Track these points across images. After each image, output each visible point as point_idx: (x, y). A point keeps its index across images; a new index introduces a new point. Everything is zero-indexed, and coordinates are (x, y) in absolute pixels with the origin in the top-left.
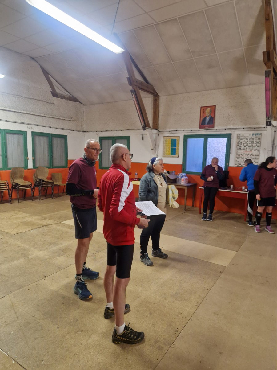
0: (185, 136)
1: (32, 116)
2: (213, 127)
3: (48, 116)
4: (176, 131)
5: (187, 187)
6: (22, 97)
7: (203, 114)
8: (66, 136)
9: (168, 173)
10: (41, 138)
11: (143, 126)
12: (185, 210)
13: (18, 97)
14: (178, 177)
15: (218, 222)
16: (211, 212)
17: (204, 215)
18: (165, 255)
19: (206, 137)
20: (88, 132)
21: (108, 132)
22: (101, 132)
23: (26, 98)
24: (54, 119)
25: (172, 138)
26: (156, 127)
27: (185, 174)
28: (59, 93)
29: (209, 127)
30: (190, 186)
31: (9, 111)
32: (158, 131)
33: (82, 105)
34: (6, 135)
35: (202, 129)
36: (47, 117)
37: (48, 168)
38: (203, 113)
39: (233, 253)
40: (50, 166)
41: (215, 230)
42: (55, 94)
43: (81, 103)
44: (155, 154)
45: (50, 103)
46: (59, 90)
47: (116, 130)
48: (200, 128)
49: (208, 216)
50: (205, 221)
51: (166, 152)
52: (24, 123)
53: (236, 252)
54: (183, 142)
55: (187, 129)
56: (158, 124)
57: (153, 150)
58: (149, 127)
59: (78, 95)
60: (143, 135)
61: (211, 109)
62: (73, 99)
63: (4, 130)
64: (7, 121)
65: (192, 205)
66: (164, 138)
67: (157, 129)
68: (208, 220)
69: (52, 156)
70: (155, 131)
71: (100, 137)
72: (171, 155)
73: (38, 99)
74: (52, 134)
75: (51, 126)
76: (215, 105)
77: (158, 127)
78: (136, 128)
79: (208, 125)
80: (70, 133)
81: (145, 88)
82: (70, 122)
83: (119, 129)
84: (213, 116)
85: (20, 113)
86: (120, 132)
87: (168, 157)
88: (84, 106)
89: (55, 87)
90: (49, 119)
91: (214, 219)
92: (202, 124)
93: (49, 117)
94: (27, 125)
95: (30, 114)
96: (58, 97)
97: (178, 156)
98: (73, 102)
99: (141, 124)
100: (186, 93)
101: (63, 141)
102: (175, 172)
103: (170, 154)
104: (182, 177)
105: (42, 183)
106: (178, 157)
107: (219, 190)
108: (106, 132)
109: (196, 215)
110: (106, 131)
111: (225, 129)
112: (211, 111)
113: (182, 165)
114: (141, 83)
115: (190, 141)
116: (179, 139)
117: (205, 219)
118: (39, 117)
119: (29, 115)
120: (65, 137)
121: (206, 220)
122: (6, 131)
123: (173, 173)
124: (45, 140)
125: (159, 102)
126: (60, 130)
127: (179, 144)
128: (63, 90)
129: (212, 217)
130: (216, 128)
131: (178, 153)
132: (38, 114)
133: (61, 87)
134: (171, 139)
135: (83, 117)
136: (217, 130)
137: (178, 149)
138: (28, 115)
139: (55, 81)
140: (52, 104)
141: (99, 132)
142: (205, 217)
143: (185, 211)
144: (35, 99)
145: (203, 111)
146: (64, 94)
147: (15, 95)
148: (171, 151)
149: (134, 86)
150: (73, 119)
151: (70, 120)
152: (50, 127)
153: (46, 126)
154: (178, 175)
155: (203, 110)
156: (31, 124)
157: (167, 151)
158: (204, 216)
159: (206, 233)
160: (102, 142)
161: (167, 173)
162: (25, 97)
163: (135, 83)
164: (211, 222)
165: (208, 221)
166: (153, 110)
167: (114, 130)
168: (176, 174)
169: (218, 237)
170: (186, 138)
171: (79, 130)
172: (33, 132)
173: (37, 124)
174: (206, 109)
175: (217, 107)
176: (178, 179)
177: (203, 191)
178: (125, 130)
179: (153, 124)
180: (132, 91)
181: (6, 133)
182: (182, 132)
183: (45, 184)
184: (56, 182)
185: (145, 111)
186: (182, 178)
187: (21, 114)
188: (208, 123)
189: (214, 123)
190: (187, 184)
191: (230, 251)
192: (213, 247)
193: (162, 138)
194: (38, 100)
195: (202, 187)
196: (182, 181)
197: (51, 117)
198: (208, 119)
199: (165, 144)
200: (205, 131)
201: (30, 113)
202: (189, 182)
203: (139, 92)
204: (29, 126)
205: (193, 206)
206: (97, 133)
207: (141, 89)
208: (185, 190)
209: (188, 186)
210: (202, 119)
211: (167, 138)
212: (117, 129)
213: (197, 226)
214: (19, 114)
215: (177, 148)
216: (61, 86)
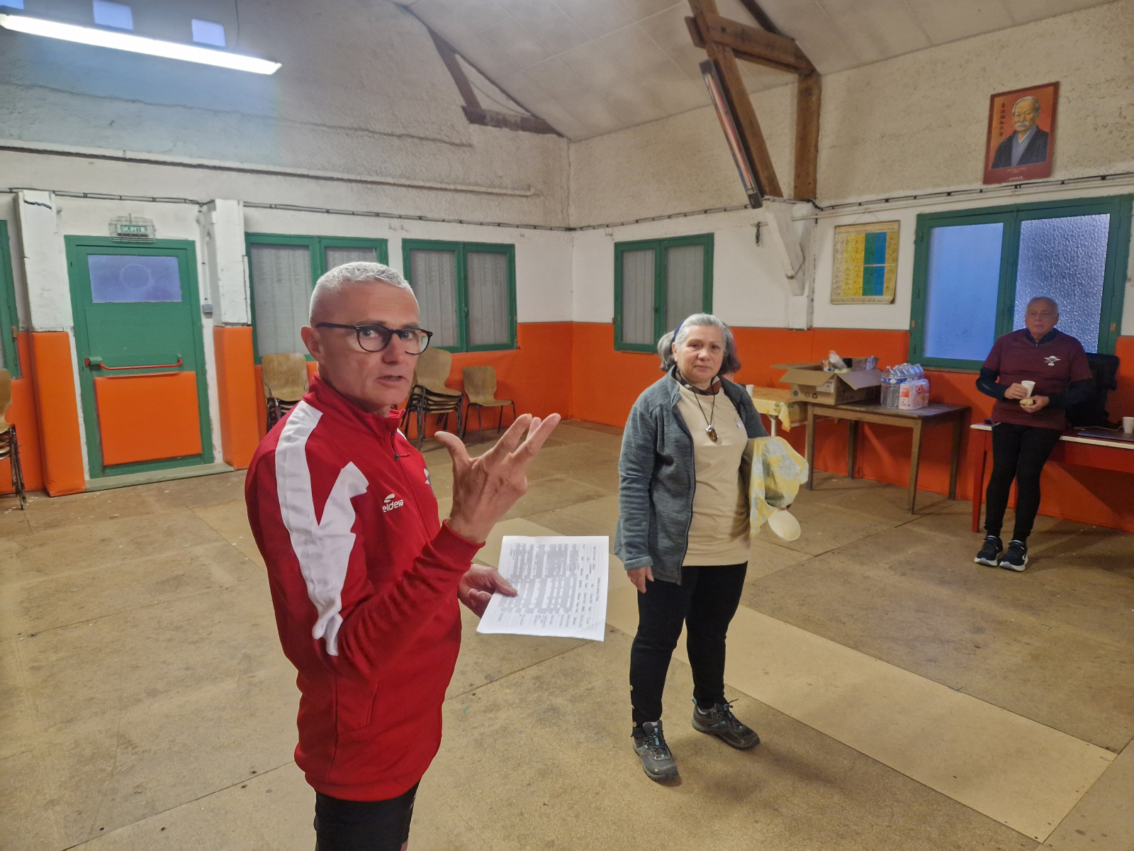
0: (921, 218)
1: (404, 189)
2: (1047, 172)
3: (452, 187)
4: (887, 200)
5: (920, 422)
6: (370, 135)
7: (1001, 123)
8: (512, 247)
9: (849, 363)
10: (434, 258)
11: (751, 192)
12: (913, 511)
13: (361, 133)
14: (885, 382)
15: (1052, 577)
16: (1023, 530)
17: (988, 542)
18: (748, 732)
19: (1012, 216)
20: (581, 228)
21: (643, 225)
22: (622, 227)
23: (385, 134)
24: (472, 196)
25: (870, 229)
26: (806, 191)
27: (918, 369)
28: (489, 111)
29: (1029, 176)
30: (935, 417)
31: (332, 179)
32: (816, 207)
33: (563, 142)
34: (326, 255)
35: (998, 185)
36: (450, 190)
37: (452, 350)
38: (1003, 117)
39: (1098, 759)
40: (459, 345)
41: (1029, 620)
42: (475, 115)
43: (560, 135)
44: (802, 294)
45: (462, 145)
46: (489, 100)
47: (669, 217)
48: (987, 180)
49: (1006, 546)
50: (987, 569)
51: (844, 286)
52: (377, 215)
53: (1111, 756)
54: (915, 242)
55: (930, 191)
56: (815, 182)
57: (792, 277)
58: (777, 192)
59: (550, 111)
60: (758, 225)
61: (1036, 101)
62: (538, 126)
63: (320, 238)
64: (328, 212)
65: (947, 489)
66: (838, 230)
67: (808, 201)
68: (1002, 563)
69: (467, 314)
70: (803, 209)
71: (617, 245)
72: (864, 294)
73: (422, 135)
74: (465, 245)
75: (462, 218)
76: (1053, 79)
77: (815, 193)
78: (735, 204)
79: (1024, 168)
80: (522, 236)
81: (757, 50)
82: (524, 199)
83: (677, 212)
84: (1047, 129)
85: (365, 182)
86: (682, 220)
87: (853, 301)
88: (573, 146)
89: (476, 91)
90: (457, 195)
91: (1033, 560)
92: (995, 165)
93: (456, 191)
94: (387, 221)
95: (394, 185)
96: (486, 124)
97: (891, 298)
98: (535, 135)
99: (745, 185)
100: (926, 48)
101: (502, 262)
102: (876, 359)
103: (861, 291)
104: (901, 381)
105: (426, 398)
106: (893, 302)
107: (1065, 438)
108: (636, 226)
109: (953, 539)
110: (637, 221)
111: (1103, 178)
112: (1036, 109)
113: (906, 334)
114: (743, 34)
115: (943, 237)
116: (898, 232)
117: (992, 558)
118: (426, 191)
119: (395, 188)
120: (507, 251)
121: (994, 563)
122: (324, 243)
123: (869, 366)
124: (447, 262)
125: (819, 99)
126: (491, 227)
127: (896, 251)
128: (502, 98)
129: (1025, 552)
130: (1058, 175)
131: (892, 286)
132: (422, 184)
133: (497, 89)
134: (864, 235)
135: (568, 180)
136: (1063, 183)
137: (894, 271)
138: (391, 188)
139: (473, 70)
140: (466, 149)
141: (616, 225)
142: (991, 551)
143: (910, 517)
144: (413, 137)
145: (1003, 111)
146: (504, 111)
147: (350, 129)
148: (866, 281)
149: (714, 46)
150: (533, 191)
151: (522, 193)
152: (461, 222)
153: (446, 218)
154: (888, 371)
155: (1003, 105)
156: (400, 217)
157: (851, 282)
158: (985, 546)
159: (979, 630)
160: (625, 261)
161: (842, 363)
162: (381, 134)
163: (717, 35)
164: (1019, 575)
165: (1003, 568)
166: (798, 131)
167: (660, 218)
168: (880, 368)
169: (1036, 657)
170: (926, 225)
171: (553, 225)
172: (406, 242)
173: (419, 214)
174: (1013, 103)
175: (1063, 91)
176: (887, 388)
177: (990, 439)
178: (699, 213)
179: (795, 180)
180: (705, 68)
181: (327, 248)
182: (912, 202)
183: (436, 403)
184: (477, 394)
185: (757, 134)
186: (903, 386)
187: (369, 186)
188: (1025, 159)
189: (1052, 154)
190: (923, 408)
191: (1077, 745)
192: (997, 712)
193: (830, 232)
194: (421, 139)
195: (988, 423)
196: (901, 399)
197: (462, 191)
198: (1022, 142)
199: (842, 253)
200: (1008, 192)
201: (396, 181)
202: (933, 401)
203: (733, 69)
204: (395, 222)
205: (952, 496)
206: (609, 230)
207: (739, 53)
208: (911, 436)
209: (925, 420)
210: (995, 144)
211: (850, 229)
212: (670, 213)
213: (944, 592)
214: (364, 185)
215: (887, 265)
216: (497, 85)
